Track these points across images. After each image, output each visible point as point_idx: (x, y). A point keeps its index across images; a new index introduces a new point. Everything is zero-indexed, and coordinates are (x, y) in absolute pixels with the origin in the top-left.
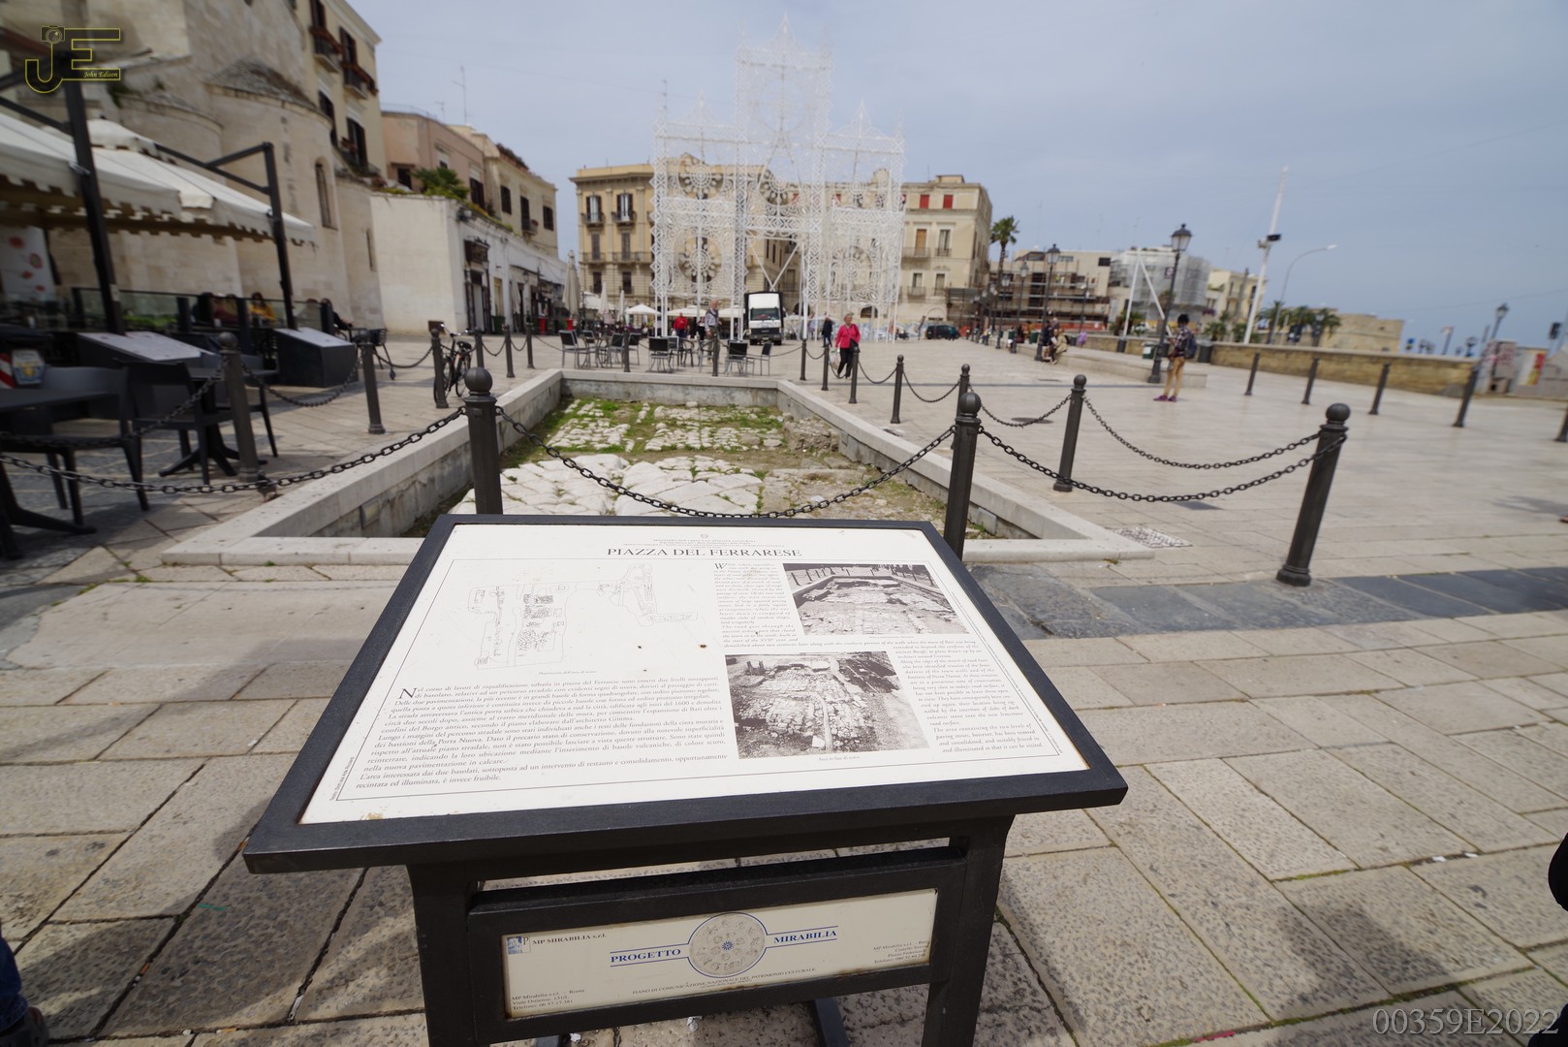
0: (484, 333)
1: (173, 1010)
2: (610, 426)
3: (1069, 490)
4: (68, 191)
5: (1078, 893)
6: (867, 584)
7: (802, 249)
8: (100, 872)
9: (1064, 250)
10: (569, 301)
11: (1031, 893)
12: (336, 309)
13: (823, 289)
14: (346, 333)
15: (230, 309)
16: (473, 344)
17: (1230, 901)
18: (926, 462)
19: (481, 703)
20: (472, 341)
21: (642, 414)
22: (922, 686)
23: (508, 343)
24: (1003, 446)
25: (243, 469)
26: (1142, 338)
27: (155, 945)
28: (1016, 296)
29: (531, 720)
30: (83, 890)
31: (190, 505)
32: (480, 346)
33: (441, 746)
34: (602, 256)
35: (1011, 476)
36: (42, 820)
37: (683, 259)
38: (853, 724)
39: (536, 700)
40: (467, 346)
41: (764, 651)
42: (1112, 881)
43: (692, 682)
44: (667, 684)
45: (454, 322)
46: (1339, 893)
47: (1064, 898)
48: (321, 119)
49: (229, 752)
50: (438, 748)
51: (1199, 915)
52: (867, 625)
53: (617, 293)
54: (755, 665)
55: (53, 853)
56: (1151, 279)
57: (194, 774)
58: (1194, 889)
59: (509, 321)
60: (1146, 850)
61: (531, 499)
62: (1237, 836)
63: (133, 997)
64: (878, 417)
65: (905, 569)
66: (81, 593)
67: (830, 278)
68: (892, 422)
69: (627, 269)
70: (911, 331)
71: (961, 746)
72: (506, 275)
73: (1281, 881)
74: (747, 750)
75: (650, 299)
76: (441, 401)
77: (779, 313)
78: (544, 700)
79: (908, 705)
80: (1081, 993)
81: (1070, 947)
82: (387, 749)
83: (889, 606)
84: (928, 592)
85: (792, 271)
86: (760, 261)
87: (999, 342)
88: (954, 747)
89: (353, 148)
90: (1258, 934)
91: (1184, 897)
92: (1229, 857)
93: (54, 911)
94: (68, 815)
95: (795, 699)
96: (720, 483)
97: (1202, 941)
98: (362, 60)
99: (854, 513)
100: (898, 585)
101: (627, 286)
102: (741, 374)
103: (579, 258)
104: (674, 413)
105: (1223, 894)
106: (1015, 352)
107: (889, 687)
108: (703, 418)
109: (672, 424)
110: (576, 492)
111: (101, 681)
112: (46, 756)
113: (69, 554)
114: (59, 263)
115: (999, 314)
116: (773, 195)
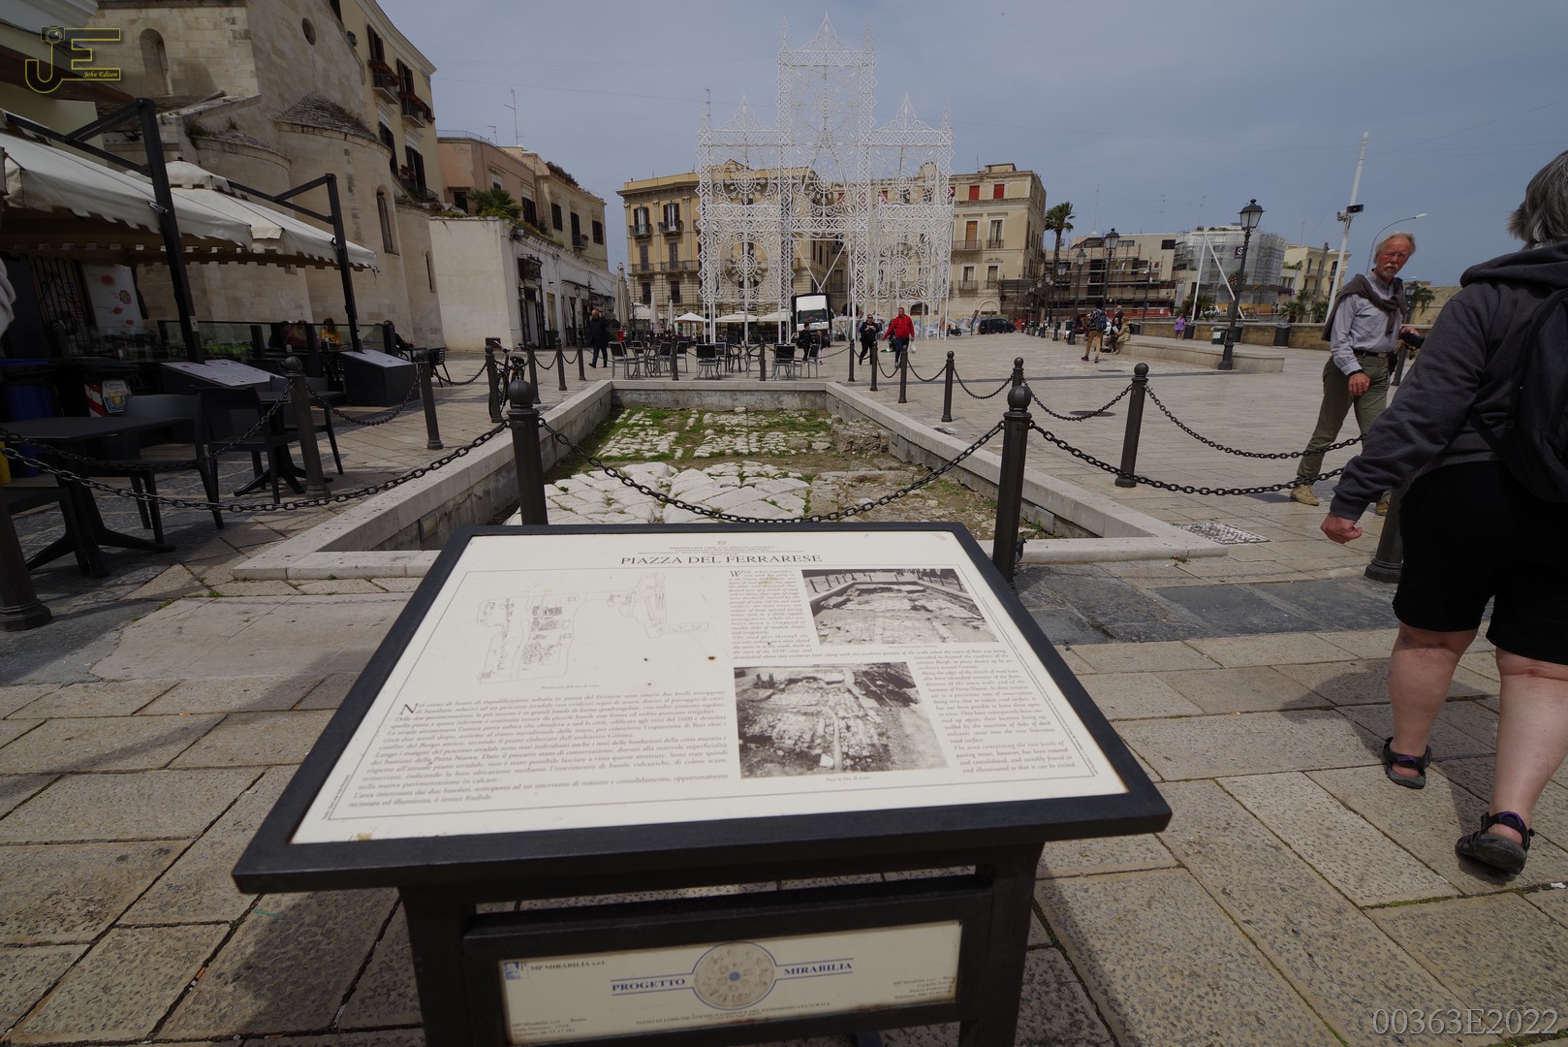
0: (538, 348)
1: (225, 1015)
2: (660, 435)
3: (1133, 485)
4: (154, 229)
5: (1142, 917)
6: (890, 590)
7: (849, 249)
8: (164, 878)
9: (1124, 235)
10: (619, 314)
11: (1089, 916)
12: (399, 331)
13: (871, 288)
14: (408, 353)
15: (300, 335)
16: (526, 359)
17: (1313, 929)
18: (977, 459)
19: (480, 719)
20: (524, 356)
21: (691, 421)
22: (944, 699)
23: (560, 356)
24: (1056, 441)
25: (309, 487)
26: (1211, 322)
27: (211, 950)
28: (1073, 285)
29: (528, 737)
30: (148, 895)
31: (261, 523)
32: (532, 360)
33: (437, 763)
34: (650, 267)
35: (1069, 473)
36: (114, 826)
37: (730, 265)
38: (866, 741)
39: (536, 716)
40: (522, 361)
41: (774, 663)
42: (1180, 905)
43: (697, 697)
44: (671, 698)
45: (509, 340)
46: (1439, 922)
47: (1126, 923)
48: (380, 148)
49: (287, 761)
50: (433, 766)
51: (1277, 945)
52: (887, 633)
53: (666, 303)
54: (765, 678)
55: (122, 858)
56: (1220, 260)
57: (254, 782)
58: (1272, 916)
59: (562, 336)
60: (1218, 872)
61: (581, 509)
62: (1321, 857)
63: (189, 1000)
64: (929, 416)
65: (932, 574)
66: (160, 608)
67: (878, 276)
68: (943, 421)
69: (675, 278)
70: (963, 327)
71: (984, 766)
72: (558, 290)
73: (1372, 908)
74: (749, 768)
75: (698, 307)
76: (495, 413)
77: (826, 315)
78: (543, 716)
79: (927, 720)
80: (1144, 1027)
81: (1133, 976)
82: (383, 766)
83: (913, 613)
84: (957, 597)
85: (840, 272)
86: (806, 263)
87: (1056, 333)
88: (976, 766)
89: (412, 175)
90: (1346, 967)
91: (1261, 925)
92: (1312, 881)
93: (121, 915)
94: (138, 822)
95: (805, 714)
96: (767, 487)
97: (1281, 973)
98: (419, 90)
99: (904, 515)
100: (924, 591)
101: (675, 295)
102: (788, 377)
103: (628, 270)
104: (722, 419)
105: (1305, 921)
106: (1074, 343)
107: (907, 701)
108: (751, 423)
109: (720, 430)
110: (625, 501)
111: (174, 692)
112: (121, 765)
113: (150, 572)
114: (146, 299)
115: (1055, 305)
116: (818, 196)
